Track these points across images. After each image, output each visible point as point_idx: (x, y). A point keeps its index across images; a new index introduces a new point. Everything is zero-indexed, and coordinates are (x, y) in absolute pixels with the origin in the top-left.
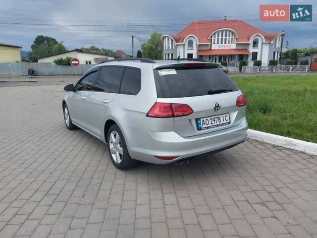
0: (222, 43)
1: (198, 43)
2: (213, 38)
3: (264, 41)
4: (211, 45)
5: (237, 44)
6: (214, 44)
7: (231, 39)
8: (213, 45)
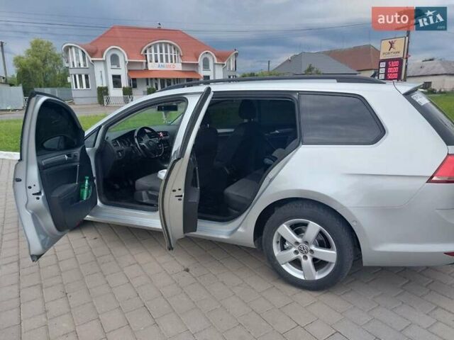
0: (162, 61)
1: (127, 60)
2: (148, 54)
3: (216, 62)
4: (147, 63)
5: (182, 63)
6: (151, 62)
7: (173, 57)
8: (149, 64)
